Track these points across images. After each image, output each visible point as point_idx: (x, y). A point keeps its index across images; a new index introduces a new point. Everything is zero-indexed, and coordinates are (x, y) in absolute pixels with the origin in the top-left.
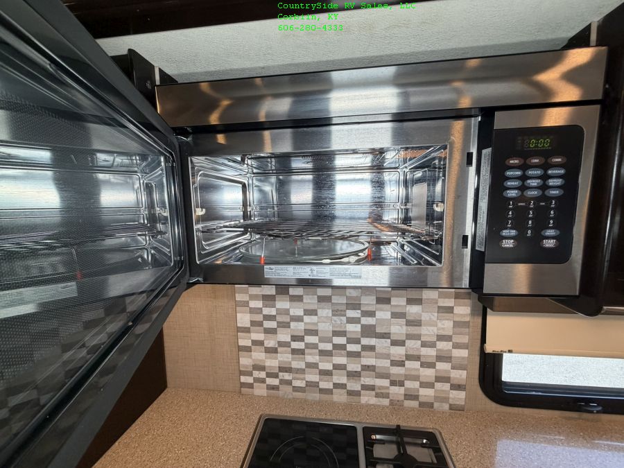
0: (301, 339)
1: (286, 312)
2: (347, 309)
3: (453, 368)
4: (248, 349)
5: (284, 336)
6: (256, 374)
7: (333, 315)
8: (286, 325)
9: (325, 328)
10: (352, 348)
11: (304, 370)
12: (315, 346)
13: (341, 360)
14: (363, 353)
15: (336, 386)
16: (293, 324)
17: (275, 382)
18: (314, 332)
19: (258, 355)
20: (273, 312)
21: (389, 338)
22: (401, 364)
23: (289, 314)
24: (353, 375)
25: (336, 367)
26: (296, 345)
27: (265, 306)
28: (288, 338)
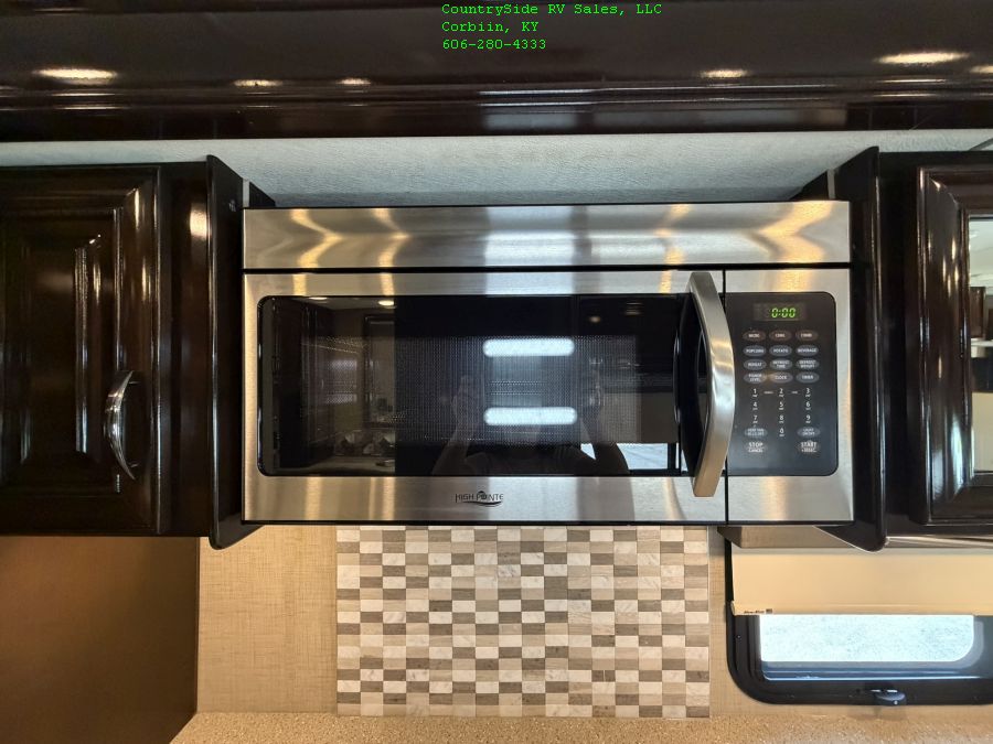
0: (446, 606)
1: (422, 559)
2: (522, 551)
3: (688, 643)
4: (353, 629)
5: (417, 602)
6: (366, 675)
7: (500, 562)
8: (421, 583)
9: (487, 585)
10: (531, 618)
11: (450, 662)
12: (469, 618)
13: (512, 640)
14: (548, 626)
15: (505, 687)
16: (433, 581)
17: (400, 687)
18: (468, 594)
19: (372, 639)
20: (400, 560)
21: (589, 598)
22: (608, 641)
23: (427, 564)
24: (534, 666)
25: (506, 653)
26: (437, 618)
27: (387, 550)
28: (423, 606)
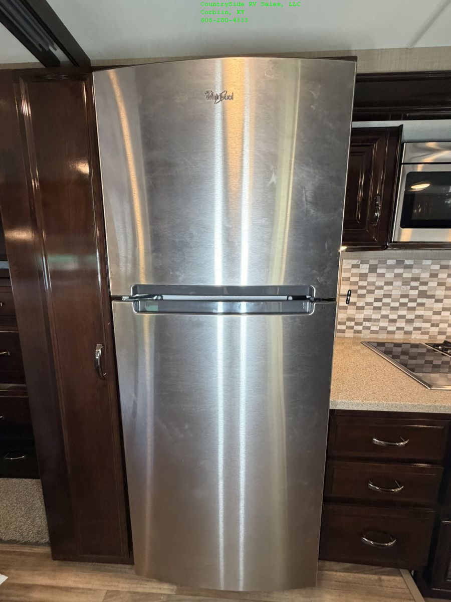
0: (380, 300)
1: (373, 284)
2: (412, 281)
5: (370, 299)
6: (348, 324)
7: (403, 285)
8: (372, 292)
9: (396, 293)
10: (411, 305)
12: (388, 304)
13: (402, 312)
14: (417, 308)
15: (398, 329)
16: (376, 291)
17: (360, 328)
18: (389, 296)
19: (351, 312)
20: (365, 283)
21: (434, 298)
22: (439, 313)
23: (375, 285)
24: (410, 321)
25: (400, 317)
26: (376, 304)
27: (360, 280)
28: (372, 300)
